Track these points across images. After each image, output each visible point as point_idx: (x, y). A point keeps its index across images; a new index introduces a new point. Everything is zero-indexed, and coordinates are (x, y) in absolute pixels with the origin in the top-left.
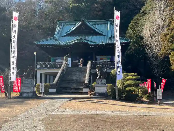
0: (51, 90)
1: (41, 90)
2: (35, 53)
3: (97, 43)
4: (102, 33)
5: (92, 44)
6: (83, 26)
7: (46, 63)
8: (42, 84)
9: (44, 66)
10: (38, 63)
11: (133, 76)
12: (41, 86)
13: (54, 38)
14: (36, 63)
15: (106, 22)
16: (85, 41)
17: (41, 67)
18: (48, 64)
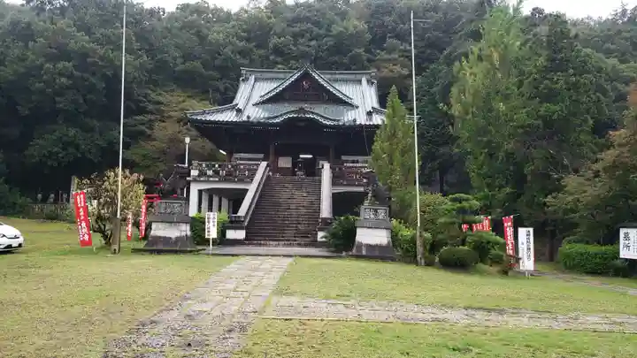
0: (231, 234)
1: (209, 232)
2: (187, 140)
3: (341, 123)
4: (349, 101)
5: (328, 123)
7: (214, 166)
8: (212, 217)
9: (210, 173)
10: (195, 163)
11: (460, 203)
12: (209, 222)
13: (233, 108)
15: (358, 77)
16: (312, 117)
17: (202, 174)
18: (220, 166)
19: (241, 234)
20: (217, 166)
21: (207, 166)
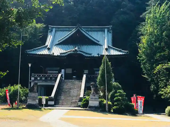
1: (43, 102)
2: (30, 65)
3: (92, 55)
4: (98, 43)
5: (87, 56)
6: (77, 35)
8: (44, 98)
9: (39, 78)
10: (33, 74)
14: (31, 75)
15: (103, 29)
16: (80, 53)
17: (36, 79)
18: (42, 76)
19: (52, 103)
20: (41, 76)
21: (37, 75)
